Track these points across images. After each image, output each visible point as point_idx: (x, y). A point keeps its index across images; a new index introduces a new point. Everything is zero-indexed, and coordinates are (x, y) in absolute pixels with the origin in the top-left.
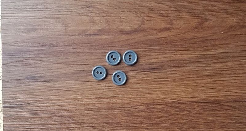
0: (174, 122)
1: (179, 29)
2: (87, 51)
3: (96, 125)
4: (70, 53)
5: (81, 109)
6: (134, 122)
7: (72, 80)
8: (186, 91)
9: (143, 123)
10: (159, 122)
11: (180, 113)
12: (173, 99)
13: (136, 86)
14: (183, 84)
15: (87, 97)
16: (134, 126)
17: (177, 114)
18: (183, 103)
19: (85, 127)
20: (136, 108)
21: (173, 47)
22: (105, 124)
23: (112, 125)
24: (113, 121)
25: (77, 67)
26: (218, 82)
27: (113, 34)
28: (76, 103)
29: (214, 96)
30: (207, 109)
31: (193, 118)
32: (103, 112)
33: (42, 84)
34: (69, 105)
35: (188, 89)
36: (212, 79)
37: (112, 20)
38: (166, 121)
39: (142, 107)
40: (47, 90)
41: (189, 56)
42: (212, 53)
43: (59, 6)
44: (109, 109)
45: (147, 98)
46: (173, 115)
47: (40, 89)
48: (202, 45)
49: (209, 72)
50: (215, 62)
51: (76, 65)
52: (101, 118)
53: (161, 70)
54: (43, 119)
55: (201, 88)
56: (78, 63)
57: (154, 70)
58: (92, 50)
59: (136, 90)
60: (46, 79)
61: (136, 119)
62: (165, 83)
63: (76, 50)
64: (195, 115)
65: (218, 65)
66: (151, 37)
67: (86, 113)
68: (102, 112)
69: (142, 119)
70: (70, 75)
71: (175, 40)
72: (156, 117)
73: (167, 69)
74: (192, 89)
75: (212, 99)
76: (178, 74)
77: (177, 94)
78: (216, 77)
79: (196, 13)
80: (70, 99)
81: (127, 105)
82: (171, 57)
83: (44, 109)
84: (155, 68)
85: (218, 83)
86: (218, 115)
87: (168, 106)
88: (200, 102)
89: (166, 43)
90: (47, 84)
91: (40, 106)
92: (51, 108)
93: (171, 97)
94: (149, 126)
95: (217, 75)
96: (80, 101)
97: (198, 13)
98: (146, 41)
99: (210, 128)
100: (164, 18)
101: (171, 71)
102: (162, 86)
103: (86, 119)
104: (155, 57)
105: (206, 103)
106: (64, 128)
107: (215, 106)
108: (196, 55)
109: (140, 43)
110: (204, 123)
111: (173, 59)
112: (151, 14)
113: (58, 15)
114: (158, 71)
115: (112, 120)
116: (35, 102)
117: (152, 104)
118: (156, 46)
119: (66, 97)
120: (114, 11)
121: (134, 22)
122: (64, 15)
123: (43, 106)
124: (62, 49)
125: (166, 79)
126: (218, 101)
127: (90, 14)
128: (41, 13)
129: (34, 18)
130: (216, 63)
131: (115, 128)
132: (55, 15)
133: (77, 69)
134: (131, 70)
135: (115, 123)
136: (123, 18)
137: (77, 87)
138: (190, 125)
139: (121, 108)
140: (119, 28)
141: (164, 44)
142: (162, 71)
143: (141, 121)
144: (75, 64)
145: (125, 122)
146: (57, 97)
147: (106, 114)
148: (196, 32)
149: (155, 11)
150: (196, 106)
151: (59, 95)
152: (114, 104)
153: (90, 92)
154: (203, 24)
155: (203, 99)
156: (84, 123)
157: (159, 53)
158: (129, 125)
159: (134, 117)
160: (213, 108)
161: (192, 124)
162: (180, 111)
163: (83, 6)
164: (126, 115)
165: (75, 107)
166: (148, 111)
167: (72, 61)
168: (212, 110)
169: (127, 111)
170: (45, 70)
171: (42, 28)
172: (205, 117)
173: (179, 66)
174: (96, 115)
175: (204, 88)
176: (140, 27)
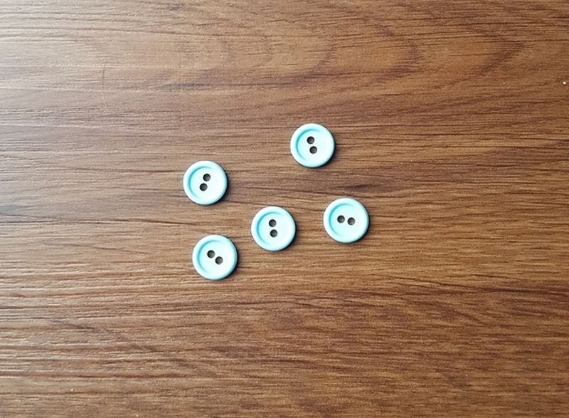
0: (426, 349)
1: (435, 71)
2: (168, 133)
3: (190, 357)
4: (116, 138)
5: (146, 306)
6: (304, 348)
7: (120, 218)
8: (462, 256)
9: (332, 351)
10: (382, 350)
11: (446, 323)
12: (421, 279)
13: (311, 238)
14: (454, 235)
15: (165, 268)
16: (303, 362)
17: (437, 327)
18: (452, 293)
19: (154, 361)
20: (310, 306)
21: (419, 124)
22: (217, 354)
23: (236, 356)
24: (240, 345)
25: (138, 181)
26: (555, 229)
27: (245, 85)
28: (131, 286)
29: (545, 272)
30: (526, 311)
31: (485, 339)
32: (211, 316)
33: (33, 229)
34: (111, 292)
35: (469, 251)
36: (540, 221)
37: (242, 44)
38: (402, 348)
39: (328, 302)
40: (47, 246)
41: (467, 149)
42: (537, 143)
43: (90, 6)
44: (230, 306)
45: (342, 275)
46: (424, 329)
47: (25, 244)
48: (508, 117)
49: (529, 199)
50: (547, 170)
51: (134, 174)
52: (205, 334)
53: (384, 192)
54: (33, 334)
55: (507, 248)
56: (142, 169)
57: (365, 192)
58: (183, 131)
59: (311, 250)
60: (44, 215)
61: (311, 338)
62: (396, 230)
63: (137, 130)
64: (489, 331)
65: (555, 177)
66: (355, 93)
67: (160, 317)
68: (207, 314)
69: (330, 341)
70: (116, 201)
71: (427, 103)
72: (370, 332)
73: (403, 189)
74: (478, 250)
75: (540, 279)
76: (438, 204)
77: (435, 263)
78: (549, 215)
79: (487, 27)
80: (113, 274)
81: (283, 295)
82: (415, 151)
83: (36, 301)
84: (368, 183)
85: (558, 232)
86: (558, 331)
87: (409, 302)
88: (504, 290)
89: (399, 111)
90: (48, 228)
91: (22, 294)
92: (56, 300)
93: (415, 272)
94: (349, 362)
95: (553, 208)
96: (141, 281)
97: (492, 26)
98: (341, 105)
99: (536, 370)
100: (393, 40)
101: (414, 194)
102: (387, 239)
103: (159, 338)
104: (366, 151)
105: (522, 294)
106: (93, 362)
107: (550, 303)
108: (489, 149)
109: (324, 112)
110: (518, 353)
111: (419, 159)
112: (355, 29)
113: (85, 29)
114: (376, 195)
115: (238, 341)
116: (11, 280)
117: (359, 294)
118: (369, 120)
119: (101, 269)
120: (248, 20)
121: (305, 50)
122: (105, 29)
123: (34, 293)
124: (95, 127)
125: (401, 217)
126: (557, 287)
127: (177, 29)
128: (39, 25)
129: (21, 41)
130: (550, 172)
131: (246, 367)
132: (78, 29)
133: (135, 184)
134: (294, 191)
135: (245, 351)
136: (273, 38)
137: (135, 239)
138: (473, 359)
139: (264, 303)
140: (261, 67)
141: (395, 115)
142: (389, 194)
143: (326, 346)
144: (131, 171)
145: (276, 349)
146: (75, 269)
147: (221, 321)
148: (486, 80)
149: (365, 19)
150: (491, 300)
151: (80, 263)
152: (245, 290)
153: (172, 252)
154: (508, 56)
155: (512, 280)
156: (153, 349)
157: (378, 141)
158: (289, 357)
159: (304, 333)
160: (545, 309)
161: (482, 357)
162: (444, 318)
163: (159, 6)
164: (279, 326)
165: (127, 300)
166: (346, 314)
167: (122, 162)
168: (539, 314)
169: (282, 315)
170: (44, 188)
171: (41, 68)
172: (520, 335)
173: (440, 178)
174: (190, 326)
175: (517, 247)
176: (323, 66)
